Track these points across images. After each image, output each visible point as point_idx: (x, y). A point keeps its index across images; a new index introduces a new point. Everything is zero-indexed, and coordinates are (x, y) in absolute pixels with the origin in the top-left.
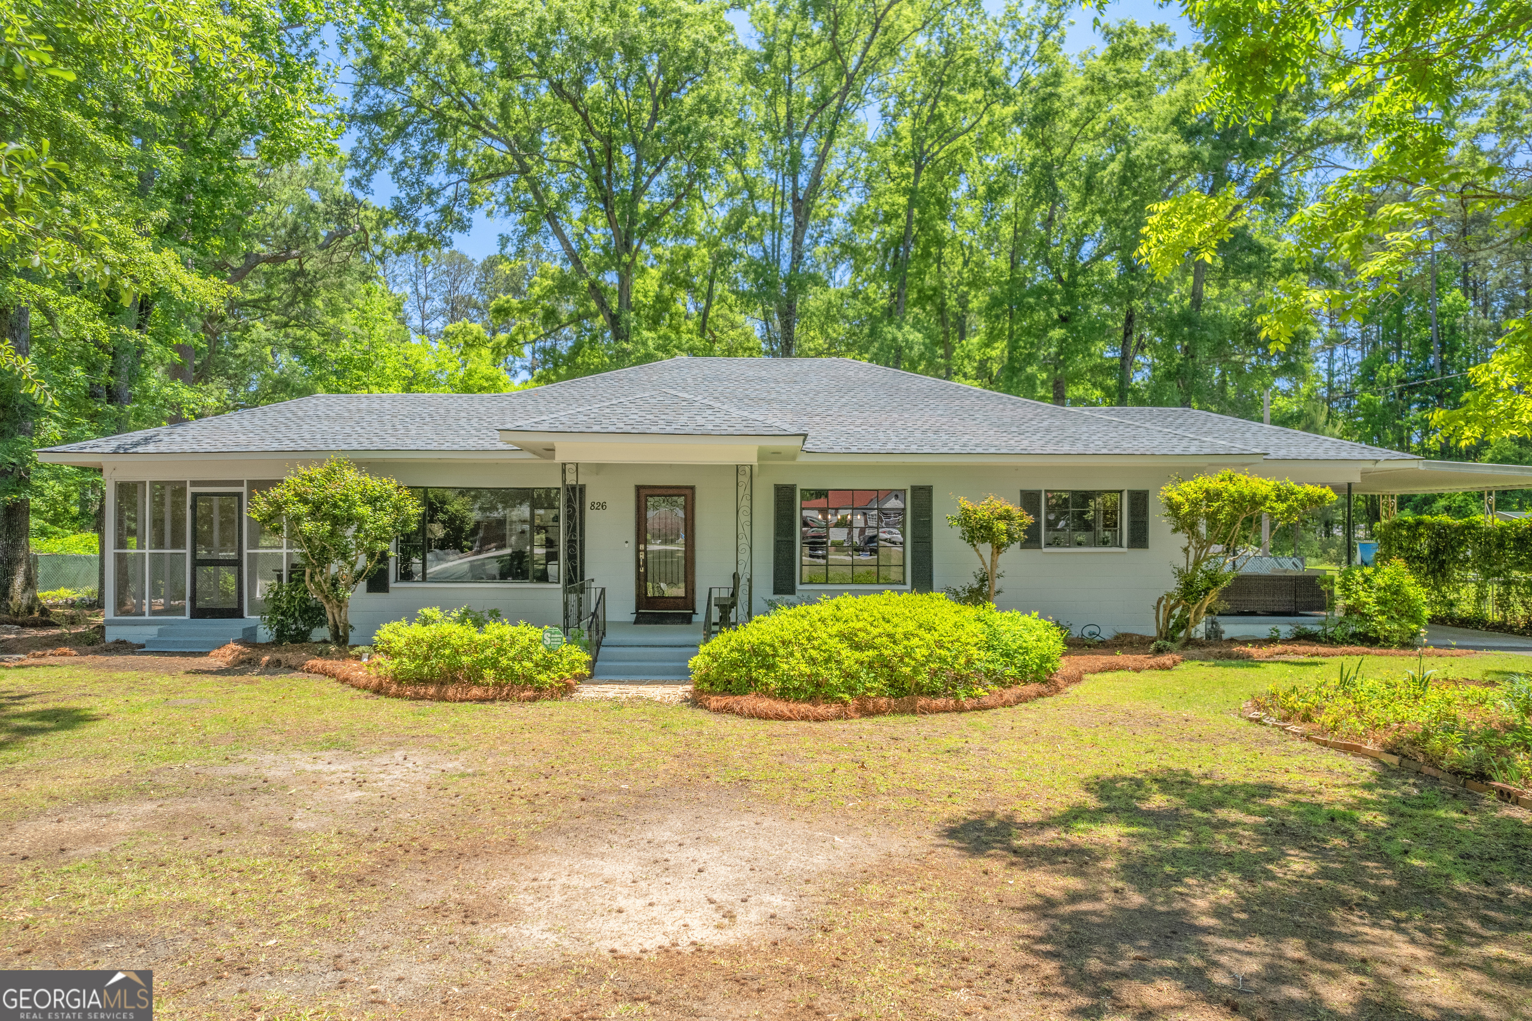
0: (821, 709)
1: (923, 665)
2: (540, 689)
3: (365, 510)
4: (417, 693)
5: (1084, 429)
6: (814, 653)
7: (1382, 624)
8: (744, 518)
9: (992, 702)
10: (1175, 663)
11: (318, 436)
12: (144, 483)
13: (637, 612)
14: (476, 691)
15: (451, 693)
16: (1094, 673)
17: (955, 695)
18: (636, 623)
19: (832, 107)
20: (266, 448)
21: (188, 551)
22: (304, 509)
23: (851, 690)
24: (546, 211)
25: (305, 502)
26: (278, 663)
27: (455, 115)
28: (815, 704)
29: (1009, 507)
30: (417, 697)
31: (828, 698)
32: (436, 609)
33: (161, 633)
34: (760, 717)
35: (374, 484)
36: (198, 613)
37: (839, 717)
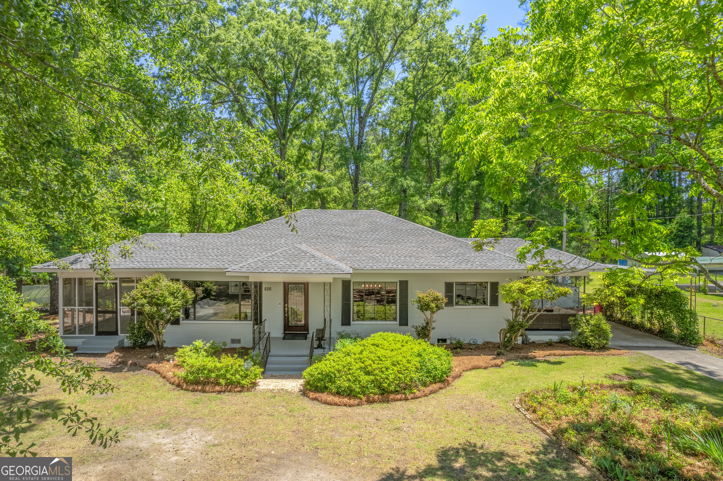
0: (352, 401)
1: (392, 382)
2: (243, 387)
3: (170, 299)
4: (194, 389)
5: (473, 255)
6: (349, 376)
7: (592, 341)
8: (327, 304)
9: (420, 395)
10: (503, 363)
11: (149, 260)
12: (75, 279)
13: (284, 333)
14: (218, 388)
15: (207, 389)
16: (467, 371)
17: (405, 394)
18: (284, 338)
19: (377, 74)
20: (127, 266)
21: (94, 307)
22: (144, 301)
23: (364, 394)
24: (247, 119)
25: (145, 297)
26: (135, 364)
27: (205, 76)
28: (350, 399)
29: (438, 294)
30: (194, 390)
31: (355, 397)
32: (200, 341)
33: (84, 343)
34: (328, 404)
35: (175, 286)
36: (98, 333)
37: (358, 405)
